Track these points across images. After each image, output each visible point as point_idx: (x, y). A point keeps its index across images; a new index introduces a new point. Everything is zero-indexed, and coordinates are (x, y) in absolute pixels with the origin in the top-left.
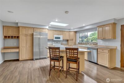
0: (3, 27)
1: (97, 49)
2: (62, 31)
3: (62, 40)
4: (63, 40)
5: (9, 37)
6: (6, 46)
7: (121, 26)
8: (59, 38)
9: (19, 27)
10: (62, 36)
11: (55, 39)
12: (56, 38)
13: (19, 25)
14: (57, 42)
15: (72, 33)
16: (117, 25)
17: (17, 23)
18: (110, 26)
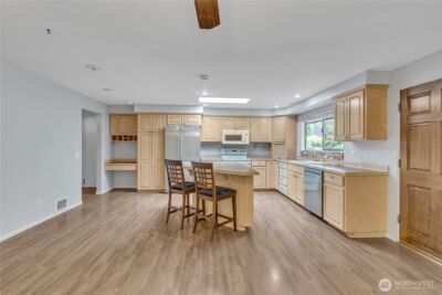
0: (111, 115)
1: (323, 172)
2: (246, 117)
3: (247, 142)
4: (251, 143)
5: (120, 138)
6: (116, 157)
7: (402, 92)
8: (239, 138)
9: (135, 115)
10: (247, 132)
11: (224, 142)
12: (228, 138)
13: (136, 110)
14: (235, 148)
15: (282, 122)
16: (389, 90)
17: (132, 107)
18: (359, 97)
